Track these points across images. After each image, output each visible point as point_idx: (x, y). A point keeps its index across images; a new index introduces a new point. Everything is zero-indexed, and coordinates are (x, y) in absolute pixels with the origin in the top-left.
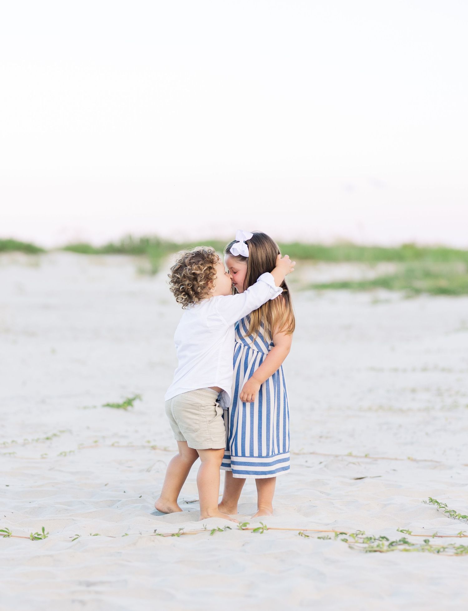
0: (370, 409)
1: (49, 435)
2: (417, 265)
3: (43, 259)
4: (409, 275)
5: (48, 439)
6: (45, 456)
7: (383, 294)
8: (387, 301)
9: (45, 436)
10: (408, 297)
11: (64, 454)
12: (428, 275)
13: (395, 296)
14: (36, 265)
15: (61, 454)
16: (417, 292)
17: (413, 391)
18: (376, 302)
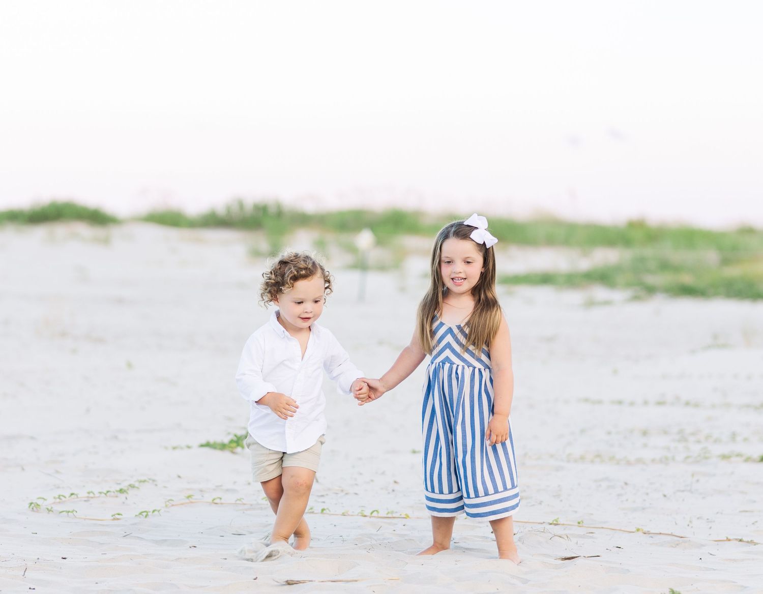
0: (582, 458)
1: (124, 486)
2: (648, 251)
3: (115, 232)
4: (639, 267)
5: (121, 491)
6: (117, 516)
7: (600, 293)
8: (607, 303)
9: (118, 488)
10: (636, 298)
11: (145, 514)
12: (665, 266)
13: (618, 295)
14: (106, 241)
15: (141, 513)
16: (651, 290)
17: (645, 433)
18: (590, 304)
